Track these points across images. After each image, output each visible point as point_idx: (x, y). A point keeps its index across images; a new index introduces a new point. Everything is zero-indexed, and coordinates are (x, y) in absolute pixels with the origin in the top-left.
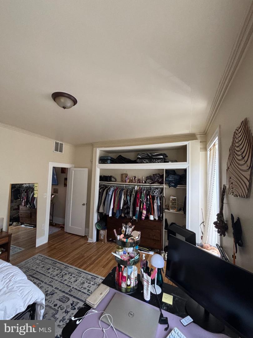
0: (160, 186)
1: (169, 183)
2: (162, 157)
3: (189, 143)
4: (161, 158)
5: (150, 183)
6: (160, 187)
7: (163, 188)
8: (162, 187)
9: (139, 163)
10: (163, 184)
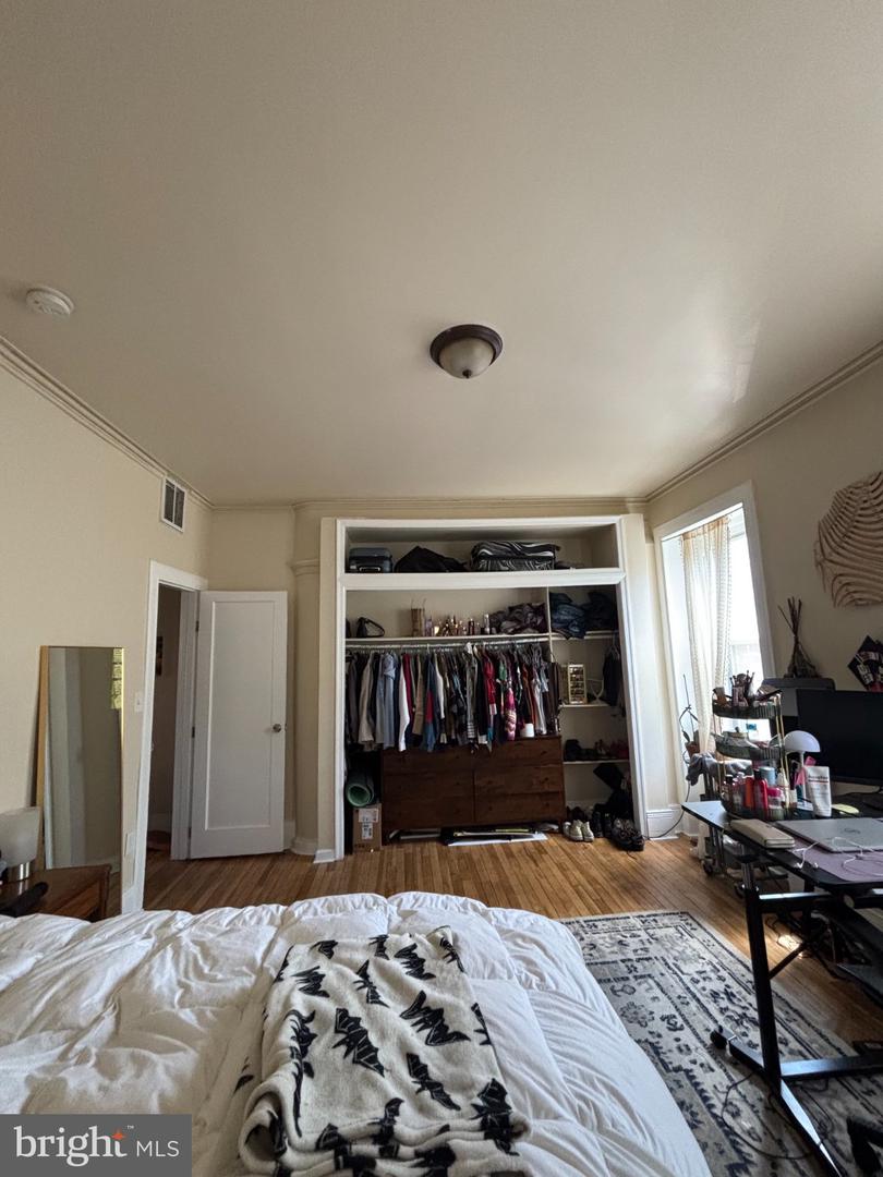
0: (538, 637)
1: (564, 628)
2: (550, 554)
3: (620, 520)
4: (549, 558)
5: (510, 631)
6: (540, 640)
7: (547, 642)
8: (546, 639)
9: (487, 571)
10: (547, 631)
